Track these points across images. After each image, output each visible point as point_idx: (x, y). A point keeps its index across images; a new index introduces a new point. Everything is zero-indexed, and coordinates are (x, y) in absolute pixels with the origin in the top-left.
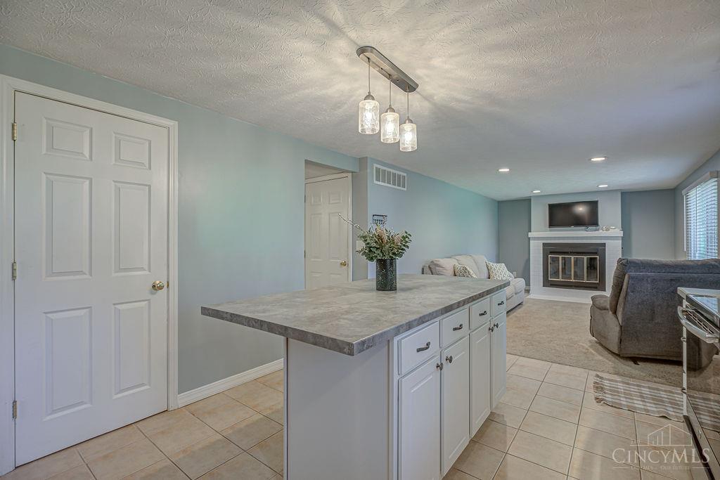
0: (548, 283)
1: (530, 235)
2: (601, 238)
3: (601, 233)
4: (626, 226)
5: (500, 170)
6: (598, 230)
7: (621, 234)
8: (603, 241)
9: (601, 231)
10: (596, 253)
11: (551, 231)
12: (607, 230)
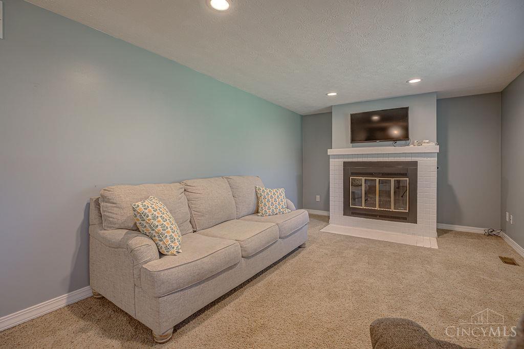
0: (349, 211)
1: (330, 152)
2: (412, 154)
3: (411, 148)
4: (441, 139)
6: (408, 145)
7: (436, 149)
8: (414, 159)
9: (412, 146)
10: (405, 175)
11: (353, 147)
12: (420, 144)
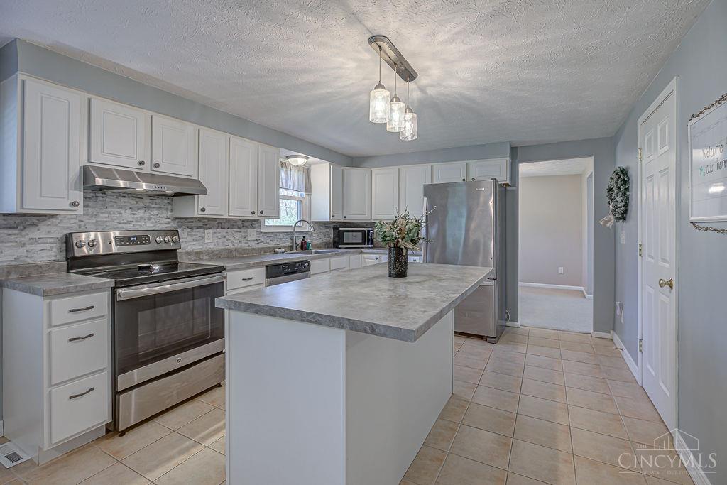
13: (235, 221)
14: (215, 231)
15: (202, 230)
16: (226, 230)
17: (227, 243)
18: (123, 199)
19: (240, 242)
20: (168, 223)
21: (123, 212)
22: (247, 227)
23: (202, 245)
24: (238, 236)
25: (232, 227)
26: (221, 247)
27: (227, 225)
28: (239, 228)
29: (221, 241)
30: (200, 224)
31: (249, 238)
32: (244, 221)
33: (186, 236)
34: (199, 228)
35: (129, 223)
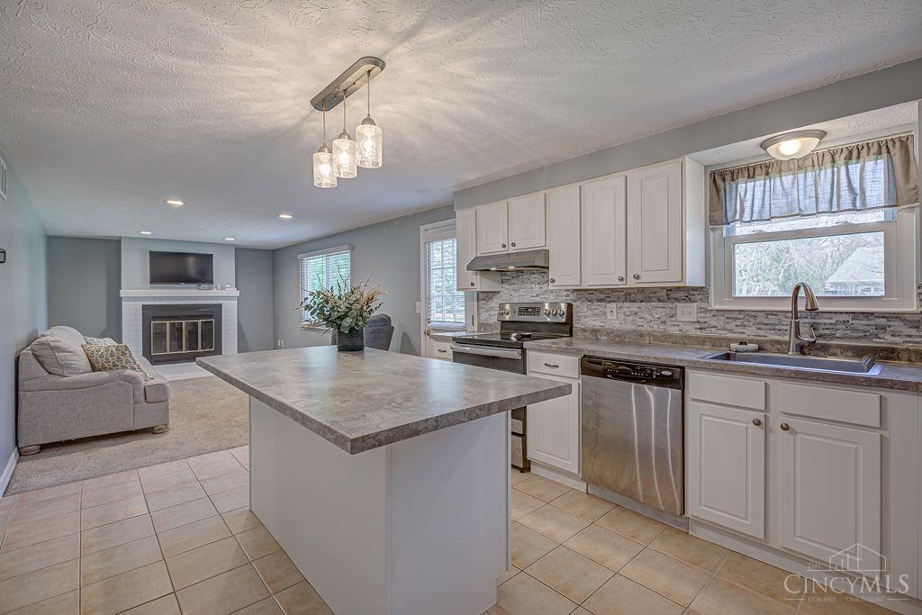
1: (122, 293)
2: (217, 298)
3: (215, 292)
5: (169, 202)
6: (212, 288)
7: (237, 294)
8: (219, 302)
10: (211, 316)
11: (153, 289)
12: (223, 288)
13: (654, 291)
14: (619, 305)
15: (603, 304)
16: (638, 304)
17: (640, 322)
18: (534, 276)
19: (664, 322)
20: (568, 296)
21: (533, 286)
22: (676, 299)
23: (605, 322)
24: (659, 313)
25: (649, 300)
26: (630, 327)
27: (639, 297)
28: (659, 301)
29: (630, 318)
30: (602, 296)
31: (679, 318)
32: (670, 290)
33: (586, 310)
34: (600, 300)
35: (538, 296)
